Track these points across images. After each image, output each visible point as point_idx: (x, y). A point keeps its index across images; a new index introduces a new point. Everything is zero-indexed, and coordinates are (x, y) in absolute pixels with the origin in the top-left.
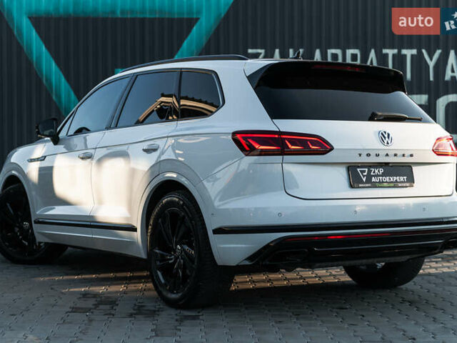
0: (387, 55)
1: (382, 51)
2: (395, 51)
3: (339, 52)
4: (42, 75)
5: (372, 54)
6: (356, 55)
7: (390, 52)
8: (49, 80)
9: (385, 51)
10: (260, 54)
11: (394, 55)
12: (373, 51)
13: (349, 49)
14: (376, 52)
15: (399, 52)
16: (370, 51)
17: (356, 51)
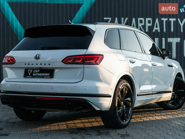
0: (163, 21)
1: (161, 19)
2: (167, 19)
3: (143, 19)
4: (14, 28)
5: (157, 20)
6: (150, 21)
7: (165, 20)
8: (17, 31)
9: (162, 19)
10: (109, 20)
11: (166, 21)
12: (157, 19)
13: (147, 18)
14: (158, 20)
15: (168, 19)
16: (156, 19)
17: (150, 19)
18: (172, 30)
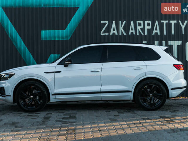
0: (163, 23)
1: (161, 21)
3: (142, 22)
4: (9, 34)
11: (166, 23)
12: (157, 21)
13: (146, 20)
18: (173, 32)
